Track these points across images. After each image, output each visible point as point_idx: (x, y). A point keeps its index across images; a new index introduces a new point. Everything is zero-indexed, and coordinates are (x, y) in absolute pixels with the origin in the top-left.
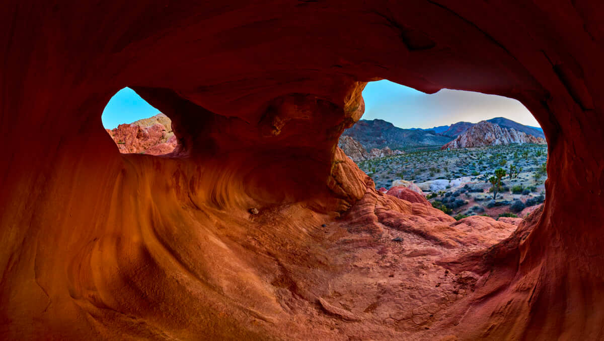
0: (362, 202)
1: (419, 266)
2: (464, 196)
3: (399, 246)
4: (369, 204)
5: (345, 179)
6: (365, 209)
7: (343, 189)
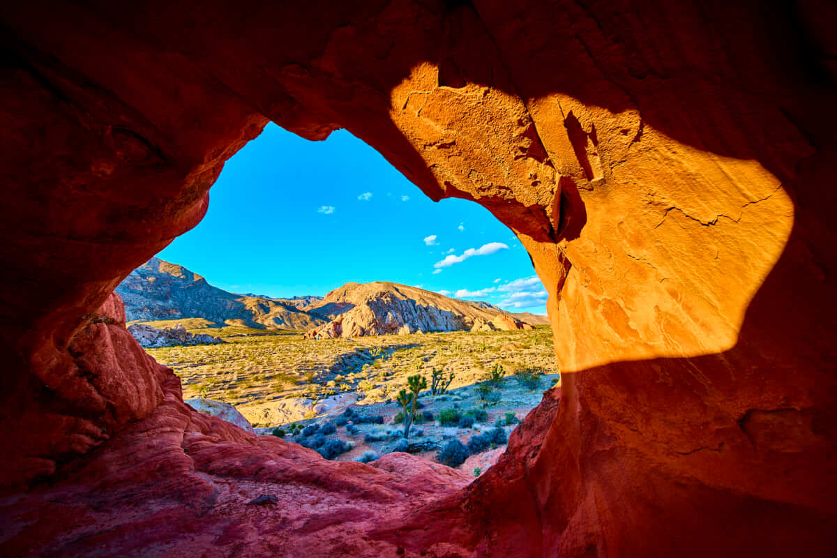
0: (149, 426)
1: (336, 549)
2: (343, 432)
3: (271, 514)
4: (168, 429)
5: (111, 362)
6: (155, 442)
7: (98, 388)
